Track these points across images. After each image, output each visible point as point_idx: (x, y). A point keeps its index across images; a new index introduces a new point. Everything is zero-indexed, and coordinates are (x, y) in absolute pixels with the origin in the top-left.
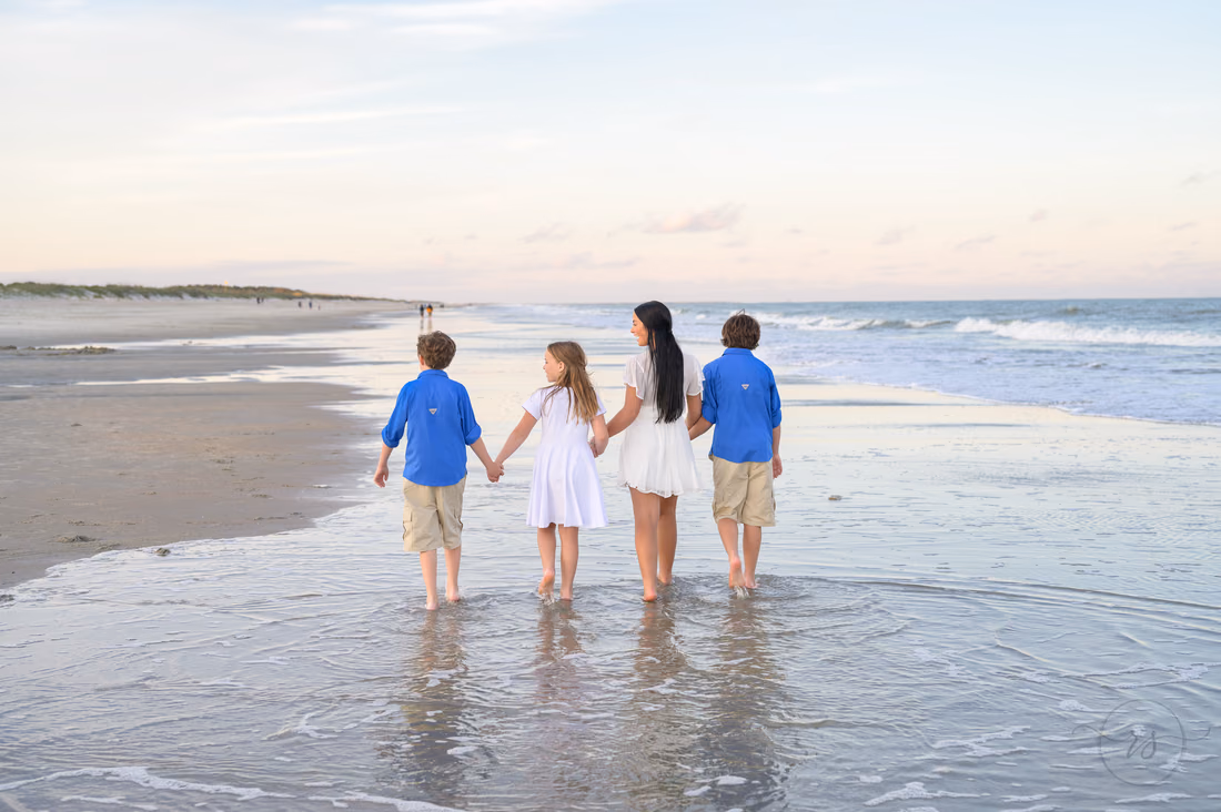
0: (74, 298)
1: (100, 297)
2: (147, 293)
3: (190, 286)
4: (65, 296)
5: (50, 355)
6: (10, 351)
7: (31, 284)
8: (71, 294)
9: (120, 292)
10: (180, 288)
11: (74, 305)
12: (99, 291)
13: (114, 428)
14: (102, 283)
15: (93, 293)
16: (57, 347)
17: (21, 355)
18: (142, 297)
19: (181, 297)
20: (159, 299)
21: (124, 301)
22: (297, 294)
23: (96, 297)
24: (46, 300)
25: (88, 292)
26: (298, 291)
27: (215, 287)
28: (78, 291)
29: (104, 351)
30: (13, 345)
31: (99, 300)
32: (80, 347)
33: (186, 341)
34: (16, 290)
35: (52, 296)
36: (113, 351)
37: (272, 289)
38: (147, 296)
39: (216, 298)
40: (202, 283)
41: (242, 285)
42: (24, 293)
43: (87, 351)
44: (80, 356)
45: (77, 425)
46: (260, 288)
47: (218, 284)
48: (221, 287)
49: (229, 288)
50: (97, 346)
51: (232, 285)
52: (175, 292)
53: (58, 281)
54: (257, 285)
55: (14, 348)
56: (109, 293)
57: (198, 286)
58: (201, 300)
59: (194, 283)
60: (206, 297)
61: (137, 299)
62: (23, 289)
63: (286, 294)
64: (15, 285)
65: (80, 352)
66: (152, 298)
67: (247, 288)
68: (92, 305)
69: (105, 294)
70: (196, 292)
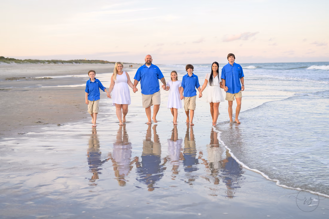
0: (42, 64)
1: (49, 63)
2: (63, 62)
3: (75, 60)
4: (39, 63)
5: (35, 80)
6: (24, 79)
7: (30, 60)
8: (41, 63)
9: (55, 62)
10: (72, 60)
11: (43, 66)
12: (49, 62)
13: (50, 98)
14: (50, 59)
15: (47, 62)
16: (37, 78)
17: (27, 80)
18: (61, 63)
19: (72, 63)
20: (66, 64)
21: (56, 64)
22: (106, 62)
23: (48, 63)
24: (34, 64)
25: (46, 62)
26: (106, 61)
27: (82, 60)
28: (43, 62)
29: (50, 78)
30: (25, 77)
31: (49, 64)
32: (43, 77)
33: (72, 76)
34: (26, 62)
35: (36, 63)
36: (52, 78)
37: (99, 61)
38: (63, 63)
39: (82, 63)
40: (79, 59)
41: (90, 60)
42: (28, 62)
43: (45, 79)
44: (43, 80)
45: (41, 97)
46: (95, 60)
47: (83, 59)
48: (84, 60)
49: (86, 60)
50: (48, 77)
51: (87, 59)
52: (71, 62)
53: (37, 59)
54: (94, 60)
55: (25, 78)
56: (52, 62)
57: (77, 60)
58: (78, 64)
59: (76, 59)
60: (79, 63)
61: (60, 64)
62: (28, 61)
63: (103, 62)
64: (26, 60)
65: (43, 79)
66: (64, 63)
67: (92, 61)
68: (47, 66)
69: (51, 63)
70: (77, 62)
